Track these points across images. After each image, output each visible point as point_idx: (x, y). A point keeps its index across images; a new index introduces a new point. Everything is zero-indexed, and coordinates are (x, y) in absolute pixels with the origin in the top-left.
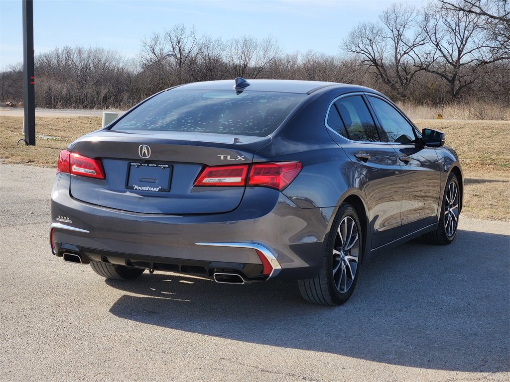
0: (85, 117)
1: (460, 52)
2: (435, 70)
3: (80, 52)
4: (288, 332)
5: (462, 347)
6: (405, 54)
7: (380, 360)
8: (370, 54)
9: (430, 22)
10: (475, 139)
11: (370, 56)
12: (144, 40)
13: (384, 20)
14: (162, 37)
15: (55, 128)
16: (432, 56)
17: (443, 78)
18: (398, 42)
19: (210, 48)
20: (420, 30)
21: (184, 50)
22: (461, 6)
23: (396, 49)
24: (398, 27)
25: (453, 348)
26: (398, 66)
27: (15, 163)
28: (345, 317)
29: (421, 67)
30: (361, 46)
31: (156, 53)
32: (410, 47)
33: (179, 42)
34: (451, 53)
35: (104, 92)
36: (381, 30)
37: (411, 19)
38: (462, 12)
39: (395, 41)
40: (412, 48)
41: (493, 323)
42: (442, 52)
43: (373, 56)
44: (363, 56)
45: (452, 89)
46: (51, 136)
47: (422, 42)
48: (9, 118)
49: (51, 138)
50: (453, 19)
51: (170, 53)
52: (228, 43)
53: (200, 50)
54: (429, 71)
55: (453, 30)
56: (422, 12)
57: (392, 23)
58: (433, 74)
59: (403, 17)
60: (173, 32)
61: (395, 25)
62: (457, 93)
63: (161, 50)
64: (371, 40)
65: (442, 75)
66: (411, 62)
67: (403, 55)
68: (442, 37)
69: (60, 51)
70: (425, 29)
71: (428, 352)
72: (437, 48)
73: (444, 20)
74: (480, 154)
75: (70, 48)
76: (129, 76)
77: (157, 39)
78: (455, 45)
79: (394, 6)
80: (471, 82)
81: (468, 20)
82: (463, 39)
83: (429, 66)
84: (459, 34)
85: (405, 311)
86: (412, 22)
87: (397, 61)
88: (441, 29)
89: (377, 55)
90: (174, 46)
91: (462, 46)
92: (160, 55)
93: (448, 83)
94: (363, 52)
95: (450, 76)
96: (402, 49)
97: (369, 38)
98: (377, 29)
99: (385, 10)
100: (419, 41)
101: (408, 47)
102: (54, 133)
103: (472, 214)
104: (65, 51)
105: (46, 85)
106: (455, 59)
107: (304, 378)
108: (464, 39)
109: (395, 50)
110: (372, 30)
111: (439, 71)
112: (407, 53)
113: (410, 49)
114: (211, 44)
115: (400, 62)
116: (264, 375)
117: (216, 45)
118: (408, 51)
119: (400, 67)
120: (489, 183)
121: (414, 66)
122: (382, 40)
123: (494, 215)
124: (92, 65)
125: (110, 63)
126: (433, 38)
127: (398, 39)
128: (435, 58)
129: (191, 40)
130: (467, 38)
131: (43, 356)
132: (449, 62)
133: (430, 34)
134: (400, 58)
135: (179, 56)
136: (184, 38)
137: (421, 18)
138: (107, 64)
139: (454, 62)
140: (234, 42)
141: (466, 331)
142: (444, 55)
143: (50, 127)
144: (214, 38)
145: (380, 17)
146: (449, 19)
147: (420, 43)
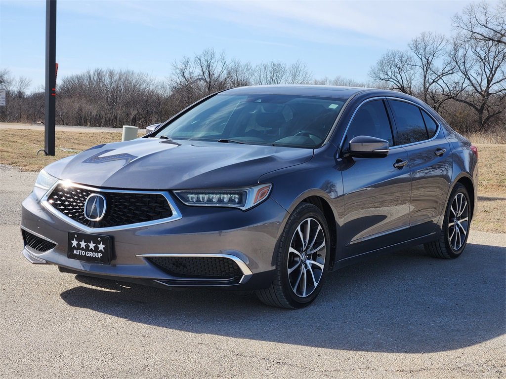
0: (108, 133)
1: (489, 82)
2: (463, 99)
3: (111, 74)
4: (271, 323)
5: (442, 341)
6: (433, 82)
7: (358, 349)
8: (398, 82)
9: (460, 51)
10: (493, 162)
11: (398, 84)
12: (174, 63)
13: (413, 48)
14: (192, 60)
15: (77, 142)
16: (460, 85)
17: (472, 108)
18: (427, 70)
19: (239, 73)
20: (449, 59)
21: (214, 74)
22: (491, 36)
23: (425, 77)
24: (427, 56)
25: (433, 342)
26: (426, 95)
27: (31, 171)
28: (330, 311)
29: (449, 96)
30: (389, 73)
31: (186, 76)
32: (439, 76)
33: (209, 66)
34: (480, 82)
35: (133, 113)
36: (409, 59)
37: (440, 48)
38: (491, 41)
39: (424, 70)
40: (441, 76)
41: (477, 322)
42: (471, 81)
43: (402, 84)
44: (391, 84)
45: (481, 118)
46: (72, 149)
47: (451, 72)
48: (33, 131)
49: (72, 151)
50: (483, 49)
51: (200, 77)
52: (257, 68)
53: (229, 74)
54: (457, 100)
55: (482, 60)
56: (451, 41)
57: (422, 51)
58: (462, 103)
59: (432, 46)
60: (202, 56)
61: (424, 53)
62: (485, 122)
63: (191, 73)
64: (400, 68)
65: (470, 104)
66: (440, 90)
67: (431, 84)
68: (471, 66)
69: (92, 73)
70: (454, 58)
71: (407, 344)
72: (466, 77)
73: (473, 50)
74: (498, 176)
75: (102, 69)
76: (159, 98)
77: (186, 63)
78: (484, 74)
79: (423, 35)
80: (499, 112)
81: (497, 50)
82: (492, 69)
83: (457, 95)
84: (489, 63)
85: (392, 309)
86: (441, 52)
87: (426, 89)
88: (470, 58)
89: (405, 82)
90: (204, 70)
91: (491, 76)
92: (189, 78)
93: (477, 112)
94: (391, 80)
95: (478, 106)
96: (431, 77)
97: (398, 66)
98: (406, 57)
99: (414, 38)
100: (448, 70)
101: (437, 76)
102: (76, 146)
103: (477, 227)
104: (96, 73)
105: (76, 106)
106: (484, 89)
107: (278, 363)
108: (494, 69)
109: (423, 78)
110: (401, 59)
111: (468, 100)
112: (436, 82)
113: (439, 78)
114: (240, 68)
115: (429, 90)
116: (239, 359)
117: (245, 70)
118: (437, 79)
119: (428, 96)
120: (500, 201)
121: (442, 94)
122: (411, 69)
123: (499, 228)
124: (122, 87)
125: (140, 86)
126: (462, 68)
127: (427, 67)
128: (463, 87)
129: (220, 64)
130: (496, 68)
131: (24, 336)
132: (478, 91)
133: (459, 63)
134: (429, 87)
135: (208, 80)
136: (214, 63)
137: (450, 47)
138: (137, 87)
139: (483, 91)
140: (263, 67)
141: (448, 328)
142: (472, 84)
143: (73, 141)
144: (243, 63)
145: (409, 45)
146: (478, 49)
147: (448, 73)
